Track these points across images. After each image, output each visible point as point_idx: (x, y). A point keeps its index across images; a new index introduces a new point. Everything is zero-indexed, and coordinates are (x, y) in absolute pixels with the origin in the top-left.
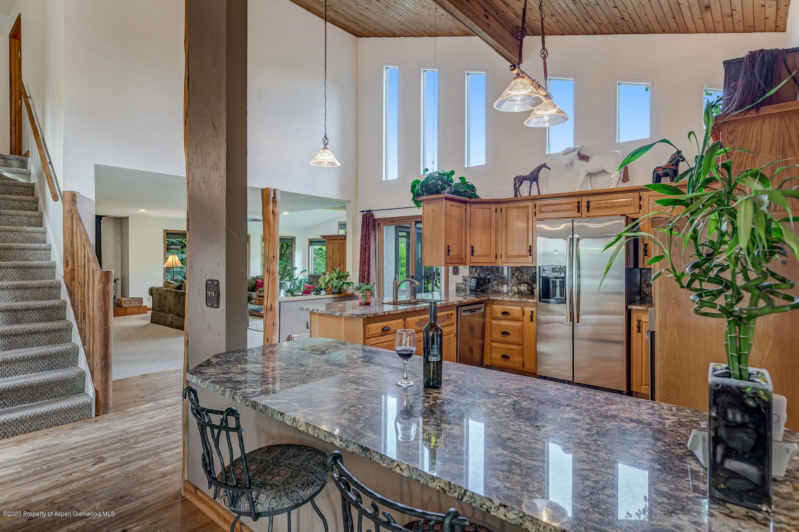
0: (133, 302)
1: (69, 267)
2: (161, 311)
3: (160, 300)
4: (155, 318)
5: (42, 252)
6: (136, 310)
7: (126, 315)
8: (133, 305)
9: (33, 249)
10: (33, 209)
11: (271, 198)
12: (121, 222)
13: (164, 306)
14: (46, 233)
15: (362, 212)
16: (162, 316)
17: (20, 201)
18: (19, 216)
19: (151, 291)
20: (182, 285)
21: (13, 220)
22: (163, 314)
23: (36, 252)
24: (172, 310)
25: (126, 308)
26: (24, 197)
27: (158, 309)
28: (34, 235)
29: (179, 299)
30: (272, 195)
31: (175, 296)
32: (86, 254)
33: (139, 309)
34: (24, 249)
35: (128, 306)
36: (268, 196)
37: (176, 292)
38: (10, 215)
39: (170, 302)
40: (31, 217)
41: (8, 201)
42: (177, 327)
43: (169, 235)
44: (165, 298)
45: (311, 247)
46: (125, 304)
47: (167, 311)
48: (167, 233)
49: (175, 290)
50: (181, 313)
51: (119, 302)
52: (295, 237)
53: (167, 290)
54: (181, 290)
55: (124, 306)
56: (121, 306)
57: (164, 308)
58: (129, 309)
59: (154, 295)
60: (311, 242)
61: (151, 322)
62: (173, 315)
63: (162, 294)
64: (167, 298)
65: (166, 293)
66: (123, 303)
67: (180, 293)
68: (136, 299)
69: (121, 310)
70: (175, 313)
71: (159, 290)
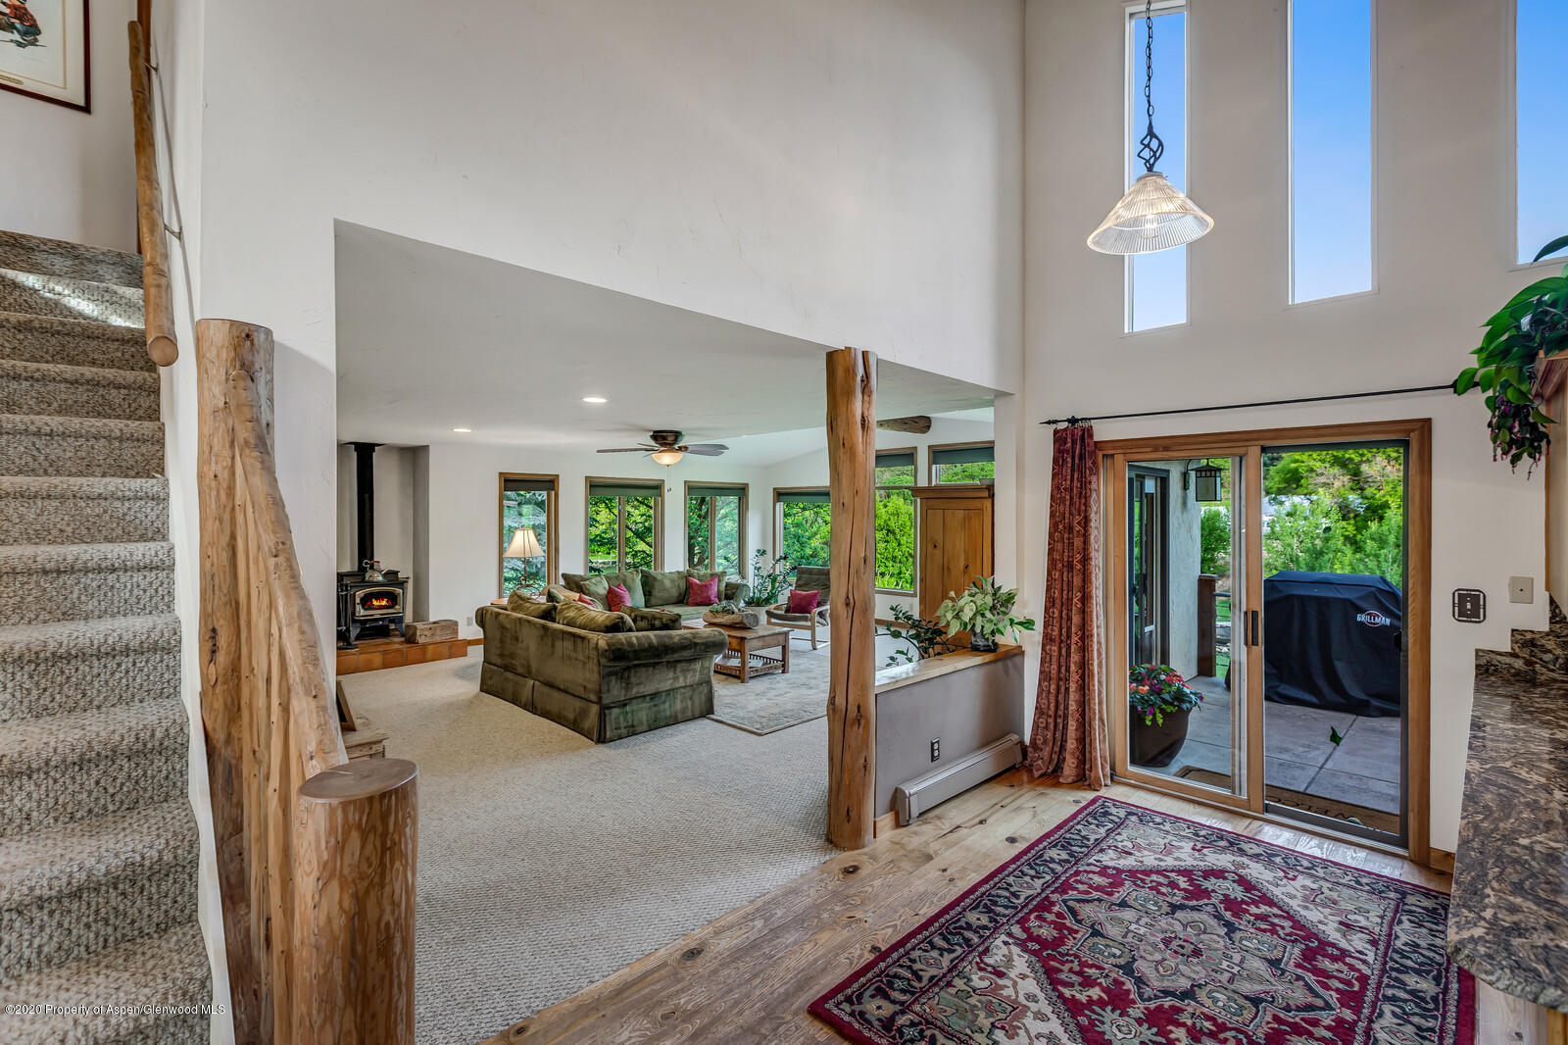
0: (438, 632)
1: (222, 657)
2: (506, 668)
3: (502, 641)
4: (490, 683)
5: (138, 577)
6: (445, 650)
7: (424, 661)
8: (438, 639)
9: (100, 570)
10: (140, 412)
11: (859, 378)
12: (414, 457)
13: (512, 656)
14: (166, 499)
15: (1049, 422)
16: (506, 679)
17: (94, 384)
18: (77, 436)
19: (482, 617)
20: (555, 608)
21: (54, 451)
22: (509, 675)
23: (111, 578)
24: (533, 670)
25: (425, 645)
26: (110, 373)
27: (498, 661)
28: (121, 508)
29: (553, 646)
30: (861, 371)
31: (542, 637)
32: (275, 630)
33: (450, 648)
34: (59, 572)
35: (428, 640)
36: (850, 371)
37: (544, 627)
38: (38, 434)
39: (527, 649)
40: (121, 439)
41: (51, 387)
42: (546, 714)
43: (510, 484)
44: (517, 639)
45: (778, 505)
46: (423, 637)
47: (520, 670)
48: (506, 481)
49: (542, 621)
50: (558, 683)
51: (411, 632)
52: (747, 484)
53: (520, 619)
54: (553, 620)
55: (421, 640)
56: (414, 642)
57: (514, 662)
58: (430, 647)
59: (487, 626)
60: (780, 495)
61: (481, 690)
62: (537, 683)
63: (508, 626)
64: (520, 639)
65: (518, 625)
66: (418, 633)
67: (555, 630)
68: (444, 624)
69: (413, 651)
70: (541, 679)
71: (501, 617)
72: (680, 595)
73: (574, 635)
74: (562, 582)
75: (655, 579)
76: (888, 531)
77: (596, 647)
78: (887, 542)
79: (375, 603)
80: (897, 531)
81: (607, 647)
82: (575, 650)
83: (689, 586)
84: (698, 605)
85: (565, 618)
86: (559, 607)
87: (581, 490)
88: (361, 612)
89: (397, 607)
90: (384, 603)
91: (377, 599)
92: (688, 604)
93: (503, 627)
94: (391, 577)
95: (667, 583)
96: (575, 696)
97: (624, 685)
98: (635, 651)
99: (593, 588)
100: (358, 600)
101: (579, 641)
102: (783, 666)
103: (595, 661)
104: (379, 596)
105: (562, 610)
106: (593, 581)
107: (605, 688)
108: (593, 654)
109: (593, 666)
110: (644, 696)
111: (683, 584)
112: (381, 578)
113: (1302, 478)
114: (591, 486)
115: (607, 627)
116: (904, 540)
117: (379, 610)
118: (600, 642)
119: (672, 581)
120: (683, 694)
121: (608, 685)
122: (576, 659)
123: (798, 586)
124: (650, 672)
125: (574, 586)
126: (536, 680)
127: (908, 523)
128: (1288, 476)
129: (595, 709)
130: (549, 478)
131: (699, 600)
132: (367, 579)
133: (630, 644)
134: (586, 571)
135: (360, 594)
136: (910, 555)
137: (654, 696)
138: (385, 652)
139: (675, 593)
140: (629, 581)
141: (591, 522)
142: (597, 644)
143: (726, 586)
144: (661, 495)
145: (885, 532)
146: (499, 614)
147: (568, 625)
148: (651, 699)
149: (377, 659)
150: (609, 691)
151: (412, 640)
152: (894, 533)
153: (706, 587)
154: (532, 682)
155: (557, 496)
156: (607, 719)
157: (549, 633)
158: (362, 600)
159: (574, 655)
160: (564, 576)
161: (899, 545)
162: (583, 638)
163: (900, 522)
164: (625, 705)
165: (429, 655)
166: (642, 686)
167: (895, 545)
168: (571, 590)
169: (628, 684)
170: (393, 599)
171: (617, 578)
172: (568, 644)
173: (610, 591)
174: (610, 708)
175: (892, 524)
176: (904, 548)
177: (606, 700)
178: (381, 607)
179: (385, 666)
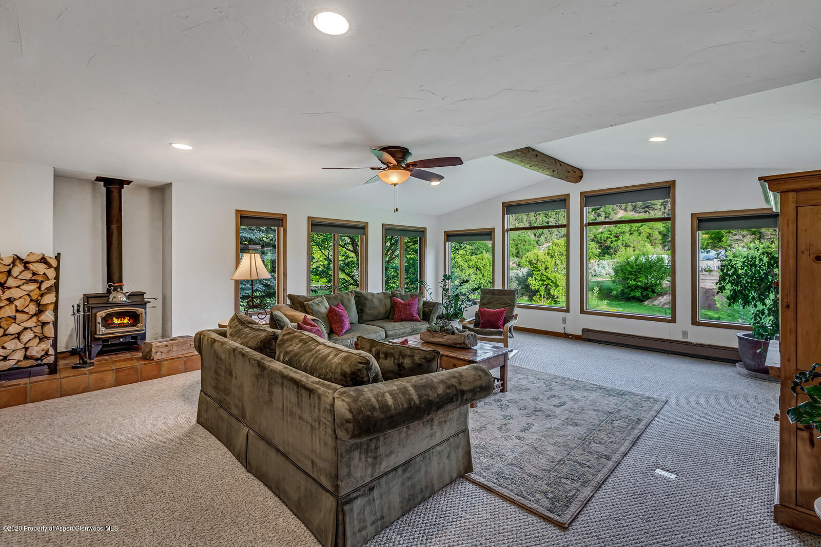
0: (175, 348)
2: (221, 404)
3: (217, 373)
4: (206, 416)
6: (181, 365)
7: (159, 376)
8: (174, 355)
12: (159, 193)
13: (227, 392)
16: (221, 417)
19: (200, 342)
20: (275, 337)
22: (224, 414)
24: (248, 415)
25: (160, 362)
27: (214, 394)
33: (186, 363)
35: (164, 356)
39: (241, 388)
42: (261, 476)
43: (245, 220)
44: (231, 374)
45: (447, 243)
46: (159, 354)
47: (235, 411)
48: (242, 217)
49: (258, 355)
50: (276, 441)
51: (147, 350)
52: (426, 228)
53: (234, 350)
54: (272, 355)
55: (157, 357)
56: (149, 359)
57: (228, 399)
58: (165, 363)
59: (204, 353)
60: (449, 236)
61: (198, 422)
62: (251, 432)
63: (223, 357)
64: (234, 375)
65: (232, 357)
66: (154, 350)
67: (273, 372)
68: (181, 340)
69: (149, 367)
70: (257, 430)
71: (216, 345)
72: (386, 311)
73: (297, 383)
74: (289, 302)
75: (366, 299)
76: (477, 268)
77: (332, 409)
78: (476, 274)
79: (116, 321)
80: (482, 268)
81: (349, 416)
82: (299, 405)
83: (394, 305)
84: (402, 320)
85: (286, 353)
86: (280, 337)
87: (304, 226)
88: (102, 330)
89: (140, 325)
90: (126, 321)
91: (118, 318)
92: (394, 320)
93: (217, 357)
94: (138, 299)
95: (376, 301)
96: (298, 467)
97: (370, 460)
98: (392, 416)
99: (316, 308)
100: (99, 320)
101: (304, 393)
102: (503, 385)
103: (329, 431)
104: (121, 315)
105: (284, 342)
106: (316, 301)
107: (343, 471)
108: (326, 418)
109: (324, 433)
110: (395, 469)
111: (388, 302)
112: (125, 299)
113: (723, 236)
114: (312, 225)
115: (344, 374)
116: (486, 274)
117: (121, 328)
118: (338, 403)
119: (380, 300)
120: (439, 453)
121: (349, 466)
122: (301, 418)
123: (482, 304)
124: (403, 435)
125: (298, 305)
126: (251, 428)
127: (488, 264)
128: (713, 236)
129: (328, 502)
130: (278, 217)
131: (403, 316)
132: (110, 300)
133: (384, 407)
134: (308, 293)
135: (101, 314)
136: (490, 282)
137: (407, 464)
138: (118, 370)
139: (382, 310)
140: (345, 300)
141: (311, 258)
142: (333, 405)
143: (423, 304)
144: (366, 234)
145: (475, 269)
146: (214, 341)
147: (290, 363)
148: (404, 471)
149: (110, 377)
150: (349, 474)
151: (148, 357)
152: (480, 269)
153: (409, 305)
154: (245, 430)
155: (285, 231)
156: (347, 519)
157: (265, 373)
158: (104, 319)
159: (296, 410)
160: (291, 297)
161: (483, 276)
162: (311, 391)
163: (484, 264)
164: (372, 489)
165: (164, 370)
166: (393, 456)
167: (481, 276)
168: (296, 309)
169: (375, 458)
170: (135, 318)
171: (335, 298)
172: (291, 395)
173: (331, 311)
174: (350, 501)
175: (479, 264)
176: (486, 278)
177: (345, 489)
178: (120, 326)
179: (118, 384)
